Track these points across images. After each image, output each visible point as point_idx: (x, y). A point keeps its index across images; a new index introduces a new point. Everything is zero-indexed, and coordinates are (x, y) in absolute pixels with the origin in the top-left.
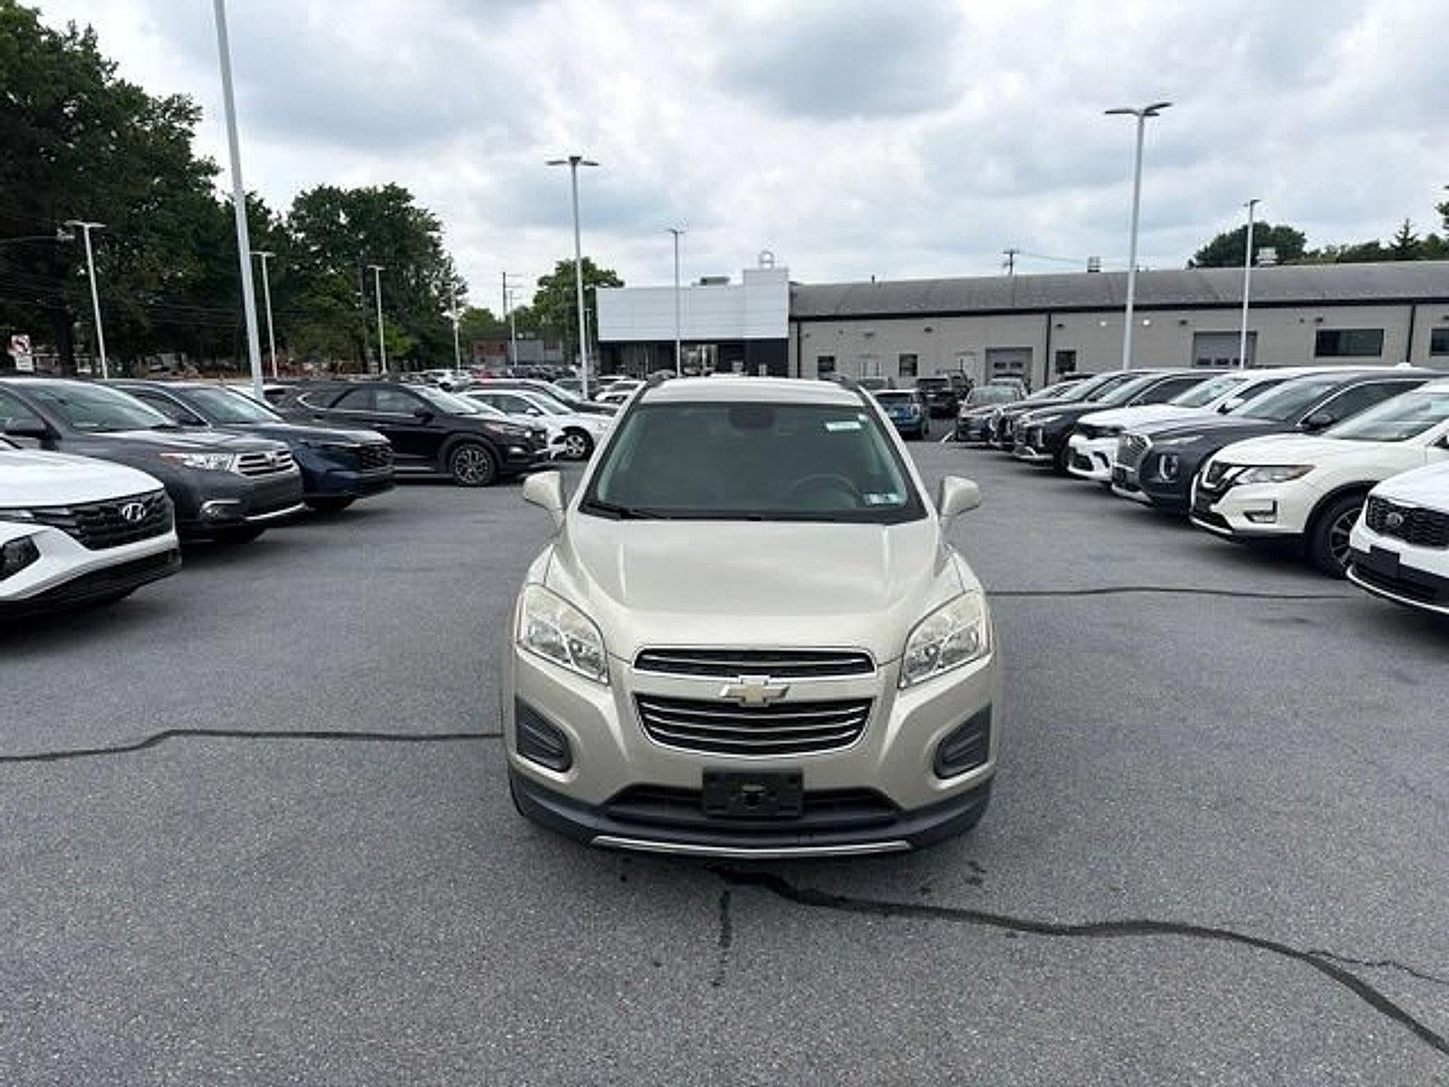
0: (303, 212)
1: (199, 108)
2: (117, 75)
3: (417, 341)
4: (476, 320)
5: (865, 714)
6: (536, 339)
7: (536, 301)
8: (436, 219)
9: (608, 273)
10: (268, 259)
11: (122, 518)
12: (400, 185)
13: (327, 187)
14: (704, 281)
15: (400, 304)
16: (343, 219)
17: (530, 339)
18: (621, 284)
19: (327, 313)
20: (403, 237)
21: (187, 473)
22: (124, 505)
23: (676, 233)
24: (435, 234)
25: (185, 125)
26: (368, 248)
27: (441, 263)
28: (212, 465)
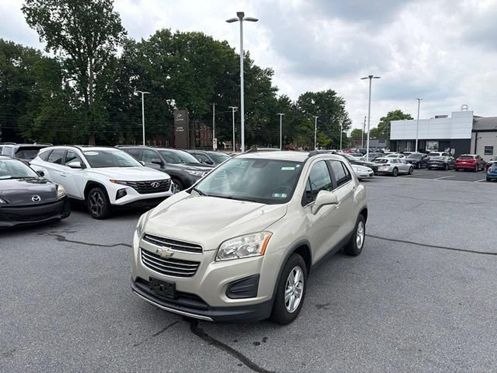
0: (301, 101)
1: (274, 71)
2: (254, 64)
3: (332, 141)
4: (357, 133)
5: (197, 267)
6: (376, 139)
7: (378, 126)
8: (344, 100)
9: (407, 115)
10: (282, 116)
11: (151, 186)
12: (332, 90)
13: (309, 92)
14: (436, 117)
15: (328, 128)
16: (313, 102)
17: (374, 139)
18: (413, 119)
19: (305, 132)
20: (331, 106)
21: (190, 176)
22: (152, 183)
23: (419, 99)
24: (343, 105)
25: (269, 77)
26: (320, 111)
27: (344, 115)
28: (196, 175)
